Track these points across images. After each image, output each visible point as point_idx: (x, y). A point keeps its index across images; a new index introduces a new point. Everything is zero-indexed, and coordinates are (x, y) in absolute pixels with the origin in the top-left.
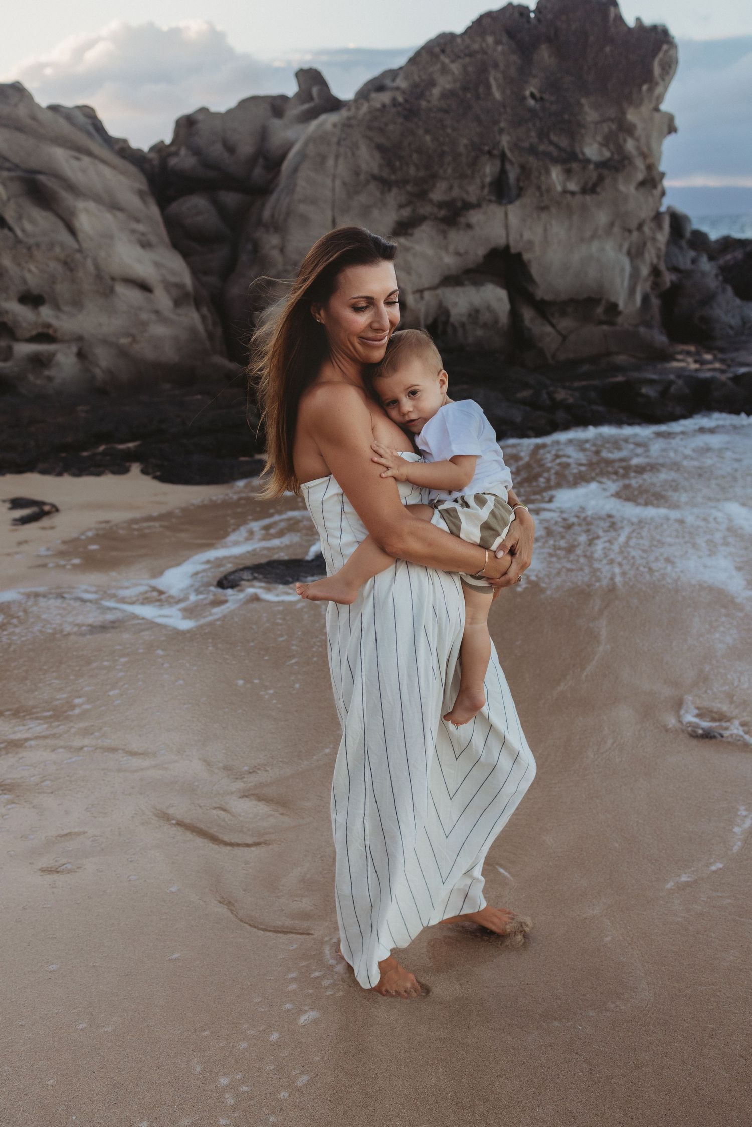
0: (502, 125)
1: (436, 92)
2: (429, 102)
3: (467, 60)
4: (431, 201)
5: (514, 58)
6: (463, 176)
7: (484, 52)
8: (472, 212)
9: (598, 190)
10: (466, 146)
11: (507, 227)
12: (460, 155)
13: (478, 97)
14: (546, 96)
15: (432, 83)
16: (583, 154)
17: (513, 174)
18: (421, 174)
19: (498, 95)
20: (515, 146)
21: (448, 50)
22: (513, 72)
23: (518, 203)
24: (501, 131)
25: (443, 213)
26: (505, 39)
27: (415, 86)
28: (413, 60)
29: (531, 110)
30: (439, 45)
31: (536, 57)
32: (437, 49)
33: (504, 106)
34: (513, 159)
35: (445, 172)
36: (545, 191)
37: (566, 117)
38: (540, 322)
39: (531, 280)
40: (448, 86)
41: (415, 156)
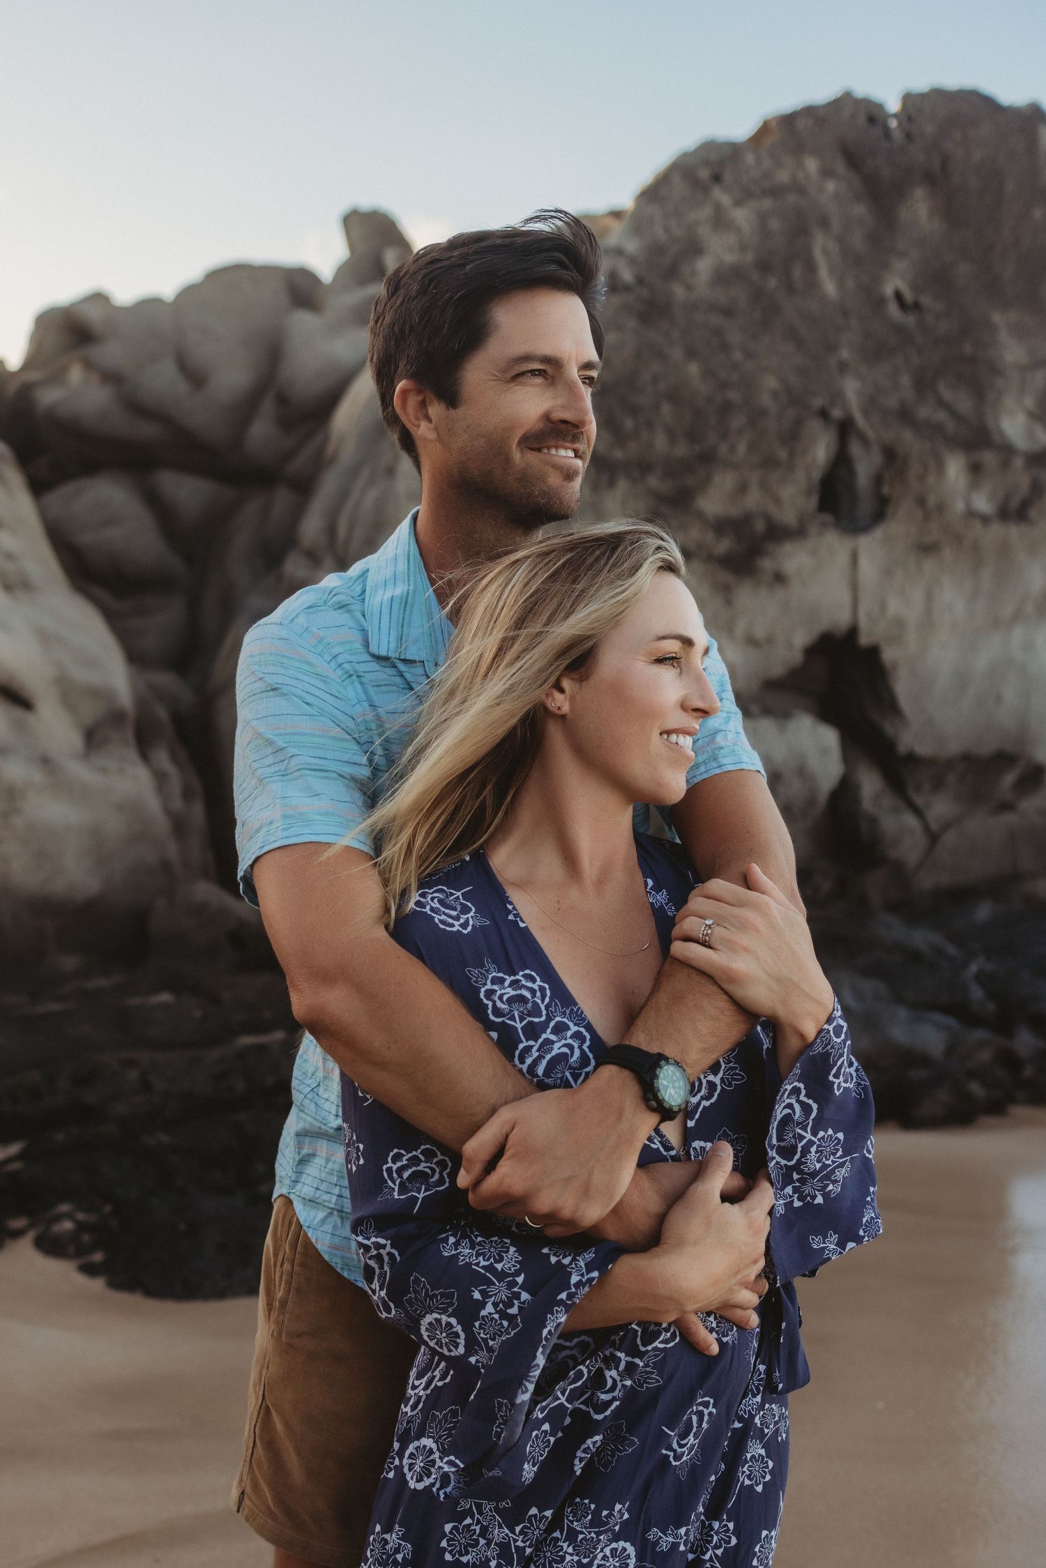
0: (845, 354)
1: (704, 267)
2: (689, 288)
3: (767, 203)
4: (700, 515)
5: (860, 210)
6: (769, 463)
7: (800, 190)
8: (788, 547)
9: (1033, 513)
10: (775, 395)
11: (854, 587)
12: (763, 413)
13: (790, 288)
14: (925, 301)
15: (694, 249)
16: (1001, 433)
17: (865, 466)
18: (681, 450)
19: (830, 288)
20: (871, 403)
21: (728, 177)
22: (858, 240)
23: (878, 533)
24: (843, 367)
25: (724, 546)
26: (841, 167)
27: (656, 250)
28: (653, 194)
29: (899, 329)
30: (707, 163)
31: (904, 214)
32: (704, 174)
33: (845, 314)
34: (870, 434)
35: (732, 449)
36: (930, 510)
37: (968, 348)
38: (889, 801)
39: (893, 708)
40: (730, 258)
41: (666, 409)
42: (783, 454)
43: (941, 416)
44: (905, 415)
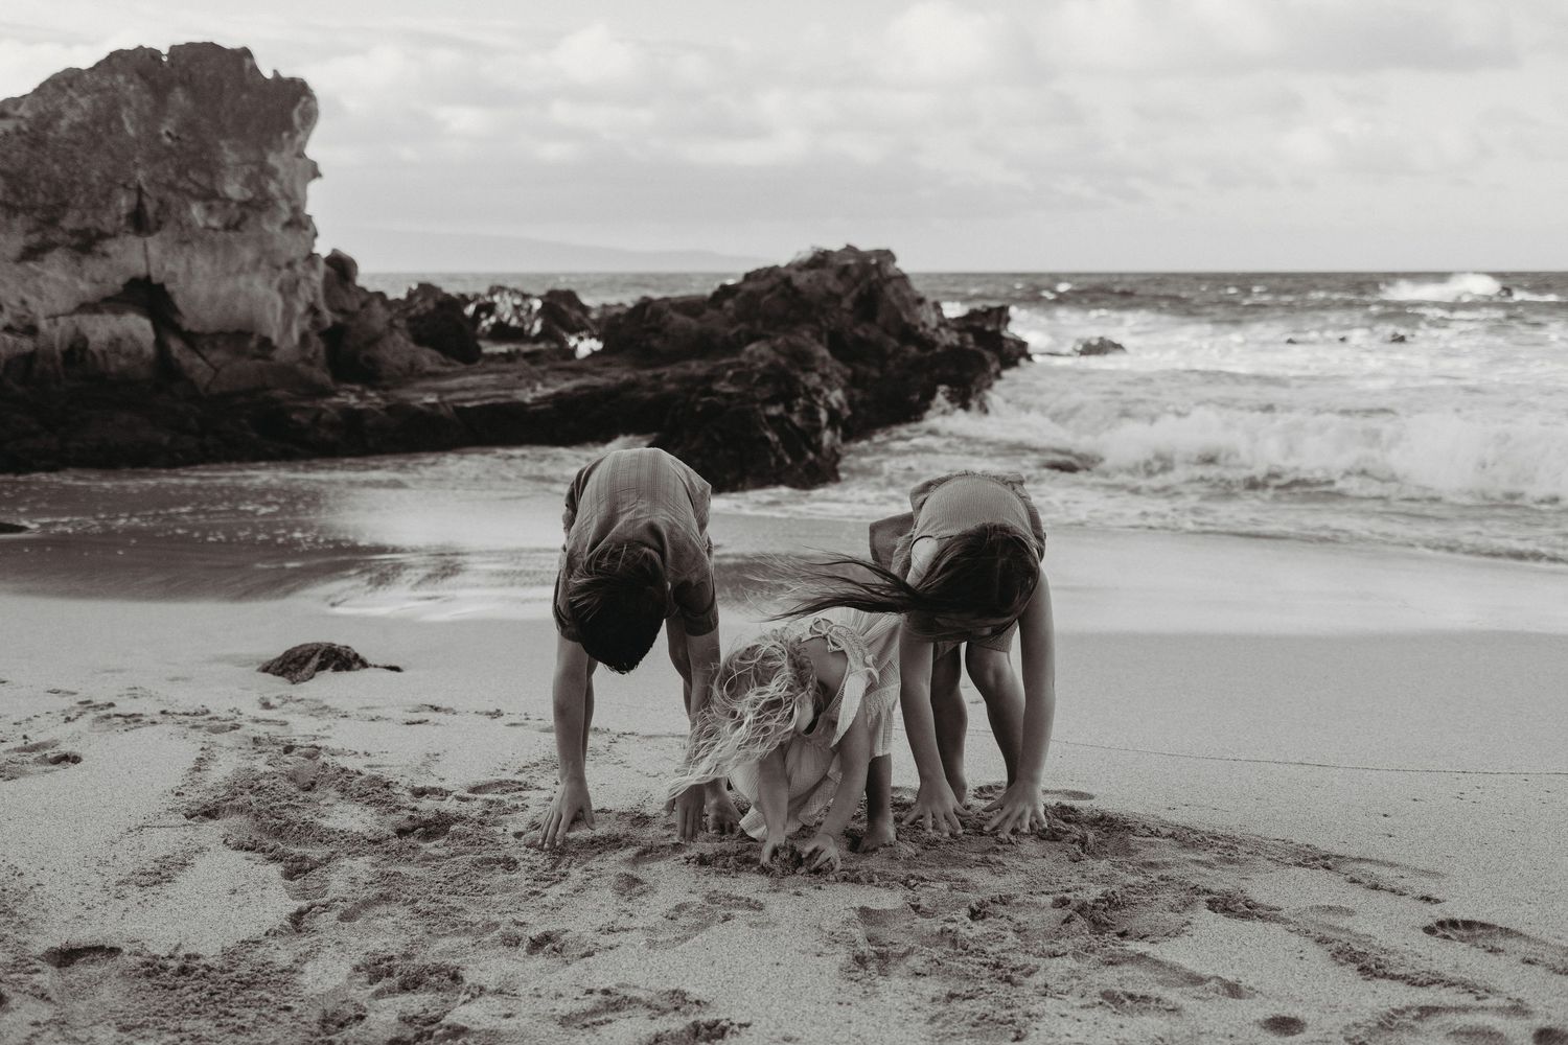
0: (137, 159)
1: (64, 123)
2: (56, 133)
3: (97, 96)
4: (62, 228)
5: (147, 97)
6: (96, 206)
7: (115, 89)
8: (108, 242)
9: (242, 227)
10: (98, 178)
11: (147, 258)
12: (92, 186)
13: (110, 132)
14: (183, 136)
15: (59, 115)
16: (224, 193)
17: (151, 207)
18: (51, 201)
19: (131, 131)
20: (152, 181)
21: (75, 84)
22: (147, 109)
23: (157, 235)
24: (136, 166)
25: (76, 241)
26: (137, 79)
27: (40, 116)
28: (40, 91)
29: (168, 148)
30: (65, 79)
31: (170, 98)
32: (63, 84)
33: (138, 143)
34: (151, 194)
35: (77, 201)
36: (185, 226)
37: (205, 156)
38: (188, 353)
39: (176, 311)
40: (77, 119)
41: (43, 184)
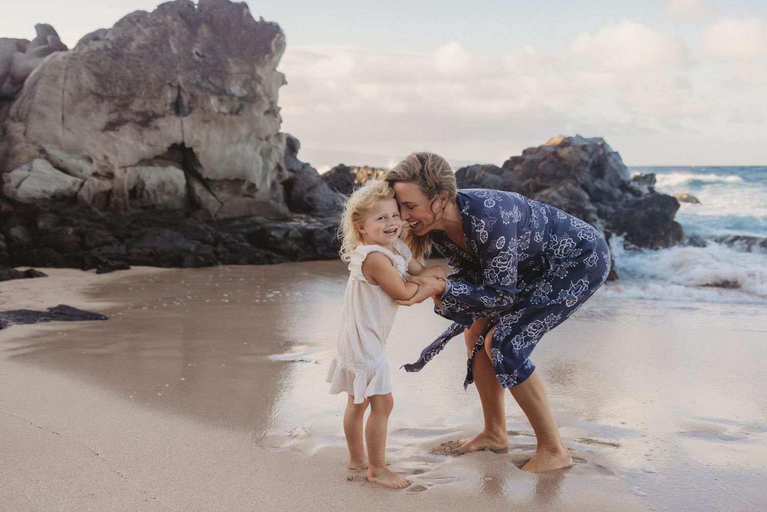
0: (178, 68)
1: (134, 45)
2: (129, 50)
3: (155, 28)
4: (131, 110)
5: (185, 30)
6: (153, 97)
7: (166, 25)
8: (159, 120)
9: (241, 113)
10: (154, 79)
11: (182, 131)
12: (151, 84)
13: (162, 51)
14: (206, 55)
15: (131, 39)
16: (230, 91)
17: (186, 99)
18: (125, 93)
19: (175, 51)
20: (187, 82)
21: (142, 20)
22: (184, 38)
23: (189, 117)
24: (178, 72)
25: (139, 119)
26: (179, 18)
27: (120, 39)
28: (119, 24)
29: (197, 62)
30: (136, 17)
31: (199, 31)
32: (134, 20)
33: (179, 58)
34: (186, 90)
35: (141, 93)
36: (206, 111)
37: (219, 68)
38: (205, 192)
39: (199, 165)
40: (142, 42)
41: (120, 82)
42: (157, 95)
43: (210, 86)
44: (198, 85)
